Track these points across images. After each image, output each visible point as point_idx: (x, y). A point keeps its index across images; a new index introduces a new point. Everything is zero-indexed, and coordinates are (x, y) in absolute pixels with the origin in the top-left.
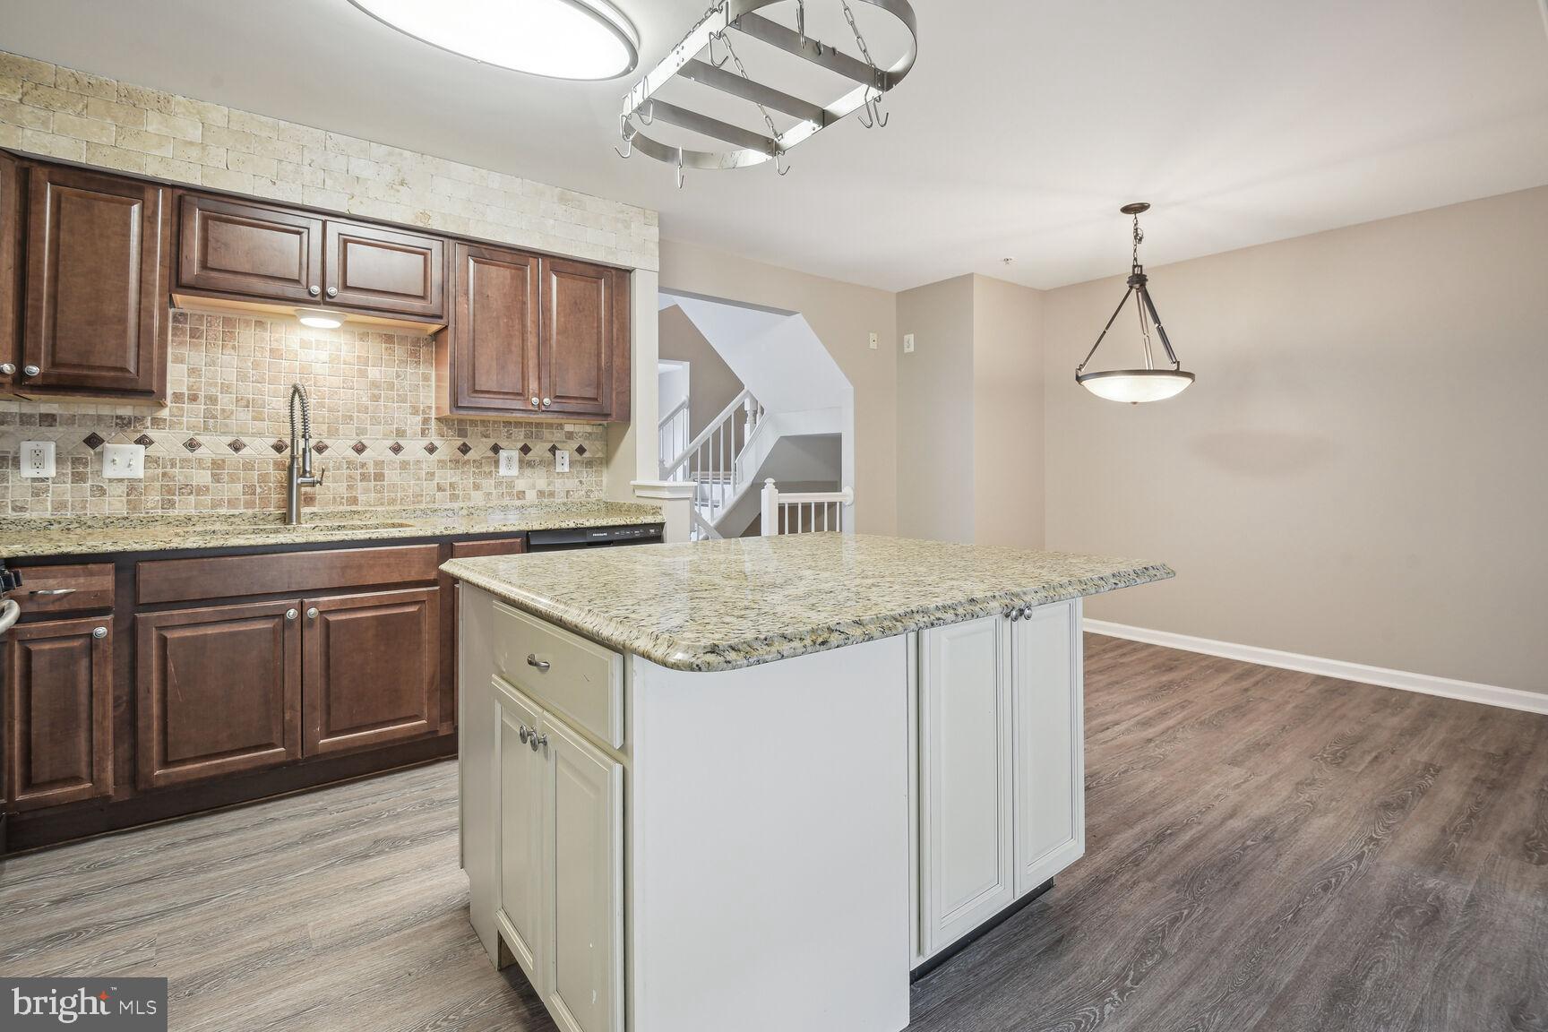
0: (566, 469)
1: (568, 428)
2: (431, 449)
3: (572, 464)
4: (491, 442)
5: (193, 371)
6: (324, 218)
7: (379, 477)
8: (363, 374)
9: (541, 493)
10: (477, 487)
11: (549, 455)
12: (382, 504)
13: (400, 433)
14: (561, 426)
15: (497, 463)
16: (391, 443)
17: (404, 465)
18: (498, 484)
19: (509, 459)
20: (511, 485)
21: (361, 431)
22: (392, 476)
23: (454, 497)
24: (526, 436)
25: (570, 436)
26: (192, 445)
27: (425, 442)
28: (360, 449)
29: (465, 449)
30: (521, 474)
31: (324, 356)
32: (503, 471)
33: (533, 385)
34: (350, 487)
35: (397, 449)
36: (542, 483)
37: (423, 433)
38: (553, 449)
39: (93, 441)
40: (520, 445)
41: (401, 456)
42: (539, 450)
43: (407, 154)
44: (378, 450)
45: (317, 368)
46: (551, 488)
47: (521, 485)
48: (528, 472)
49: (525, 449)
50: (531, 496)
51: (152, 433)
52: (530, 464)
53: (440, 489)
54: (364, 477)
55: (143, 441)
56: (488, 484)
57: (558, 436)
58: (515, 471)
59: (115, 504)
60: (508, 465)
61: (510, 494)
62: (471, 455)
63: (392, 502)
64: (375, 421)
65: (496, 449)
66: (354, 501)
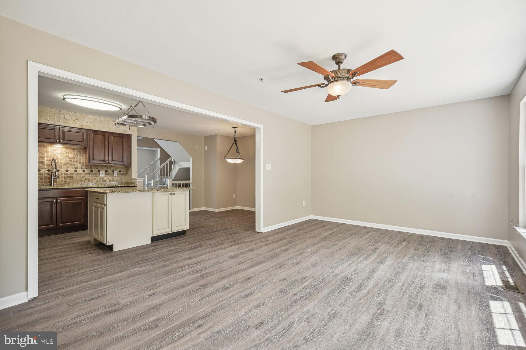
0: (116, 175)
1: (117, 167)
2: (84, 171)
3: (118, 174)
4: (98, 170)
6: (59, 127)
7: (72, 177)
8: (68, 156)
9: (110, 181)
10: (95, 179)
11: (112, 172)
12: (72, 182)
13: (77, 168)
14: (115, 166)
15: (99, 174)
16: (74, 170)
17: (77, 174)
18: (100, 178)
19: (102, 173)
20: (103, 178)
21: (67, 167)
22: (74, 176)
23: (89, 181)
24: (107, 168)
25: (117, 168)
27: (82, 170)
28: (67, 171)
29: (92, 171)
30: (105, 176)
31: (59, 152)
32: (101, 176)
33: (107, 158)
34: (65, 179)
35: (76, 171)
36: (110, 178)
37: (82, 168)
38: (113, 171)
40: (105, 170)
41: (77, 173)
42: (110, 171)
43: (78, 114)
44: (71, 171)
45: (57, 155)
46: (113, 179)
47: (105, 178)
48: (107, 176)
49: (106, 171)
50: (108, 181)
52: (107, 174)
53: (86, 179)
54: (68, 177)
56: (97, 178)
57: (114, 168)
58: (104, 176)
60: (102, 174)
61: (103, 181)
63: (75, 182)
64: (70, 165)
65: (99, 171)
66: (66, 181)
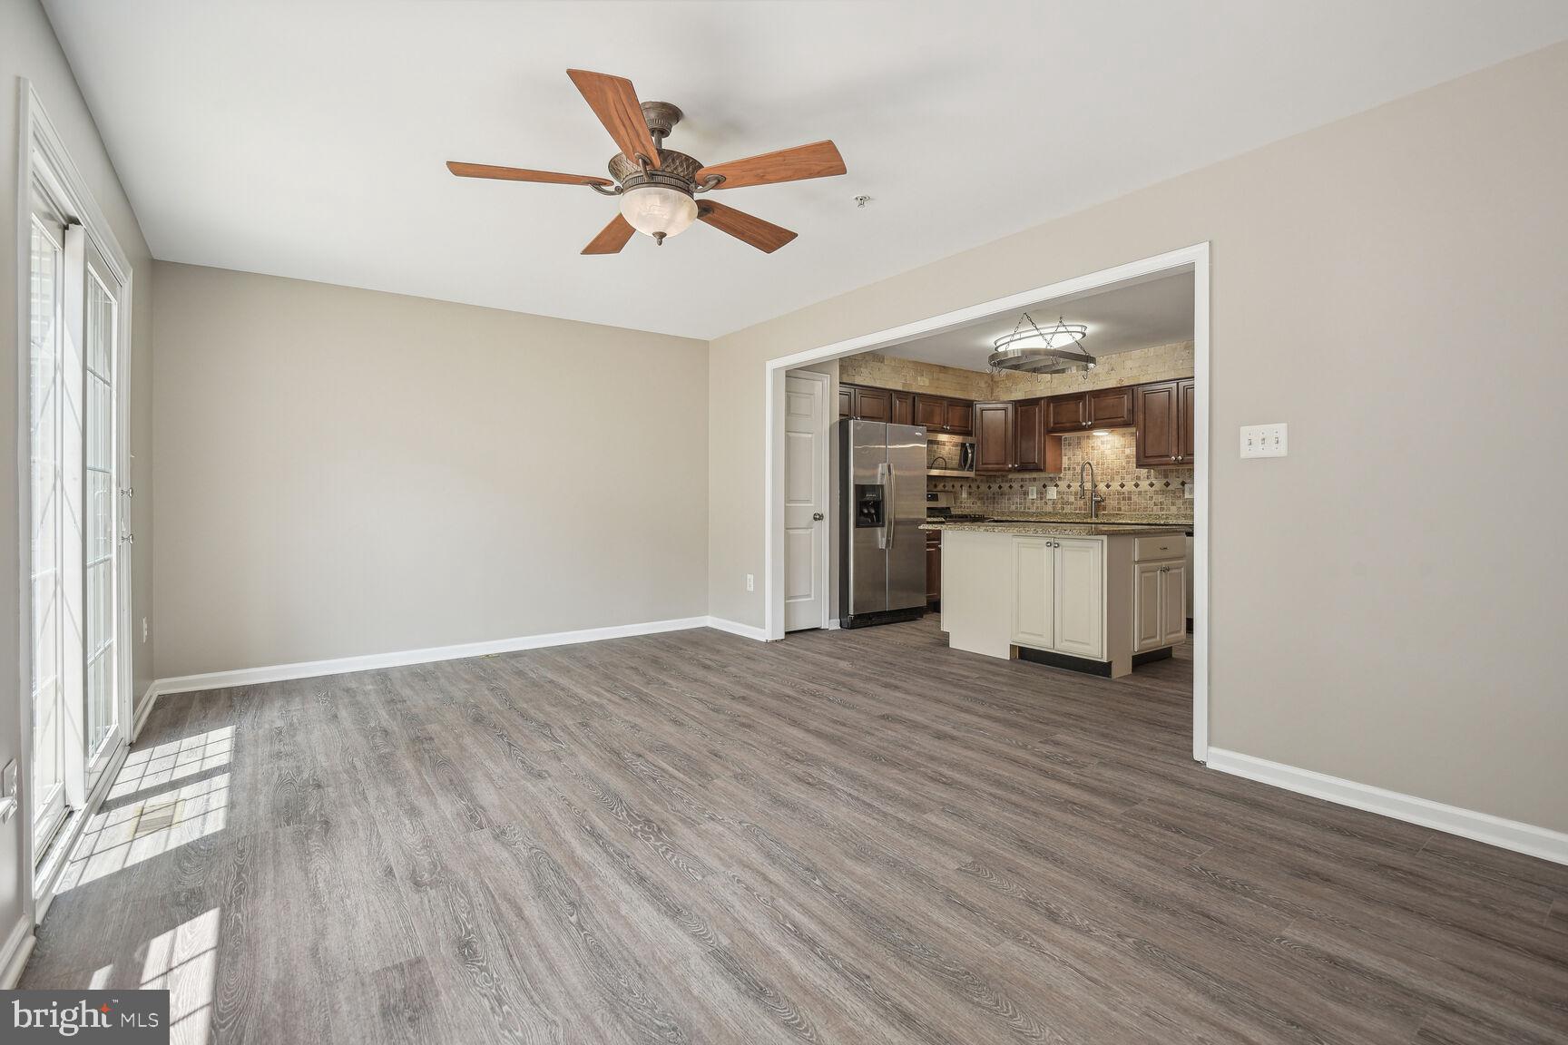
2: (1152, 485)
4: (1181, 480)
5: (1069, 459)
7: (1130, 499)
8: (1123, 452)
10: (1173, 504)
13: (1138, 478)
16: (1134, 483)
17: (1140, 493)
18: (1184, 503)
20: (1190, 503)
21: (1123, 478)
22: (1134, 498)
23: (1162, 509)
26: (1069, 486)
27: (1149, 482)
28: (1122, 486)
29: (1167, 484)
31: (1109, 446)
32: (1186, 495)
33: (1174, 450)
34: (1118, 503)
35: (1137, 485)
37: (1148, 478)
39: (1045, 486)
41: (1138, 489)
43: (1114, 356)
44: (1129, 486)
45: (1107, 452)
51: (1058, 483)
53: (1155, 504)
54: (1124, 499)
55: (1057, 486)
56: (1178, 502)
59: (1049, 508)
60: (1190, 493)
62: (1170, 488)
63: (1135, 510)
64: (1128, 473)
65: (1183, 484)
66: (1120, 509)
